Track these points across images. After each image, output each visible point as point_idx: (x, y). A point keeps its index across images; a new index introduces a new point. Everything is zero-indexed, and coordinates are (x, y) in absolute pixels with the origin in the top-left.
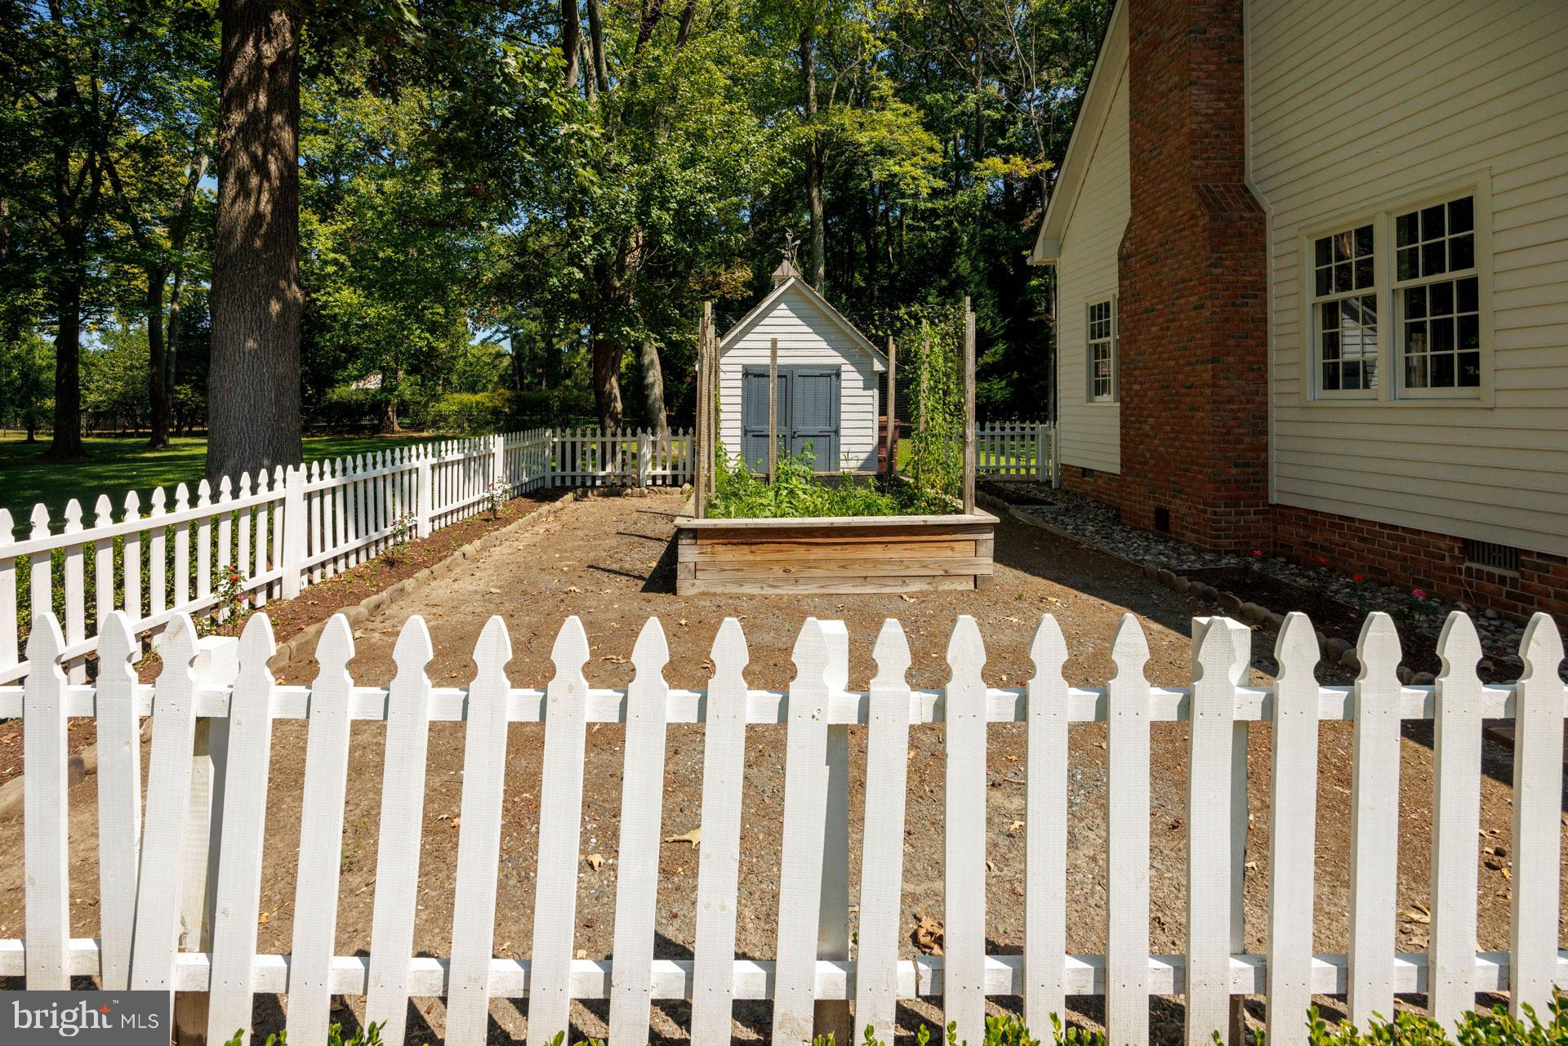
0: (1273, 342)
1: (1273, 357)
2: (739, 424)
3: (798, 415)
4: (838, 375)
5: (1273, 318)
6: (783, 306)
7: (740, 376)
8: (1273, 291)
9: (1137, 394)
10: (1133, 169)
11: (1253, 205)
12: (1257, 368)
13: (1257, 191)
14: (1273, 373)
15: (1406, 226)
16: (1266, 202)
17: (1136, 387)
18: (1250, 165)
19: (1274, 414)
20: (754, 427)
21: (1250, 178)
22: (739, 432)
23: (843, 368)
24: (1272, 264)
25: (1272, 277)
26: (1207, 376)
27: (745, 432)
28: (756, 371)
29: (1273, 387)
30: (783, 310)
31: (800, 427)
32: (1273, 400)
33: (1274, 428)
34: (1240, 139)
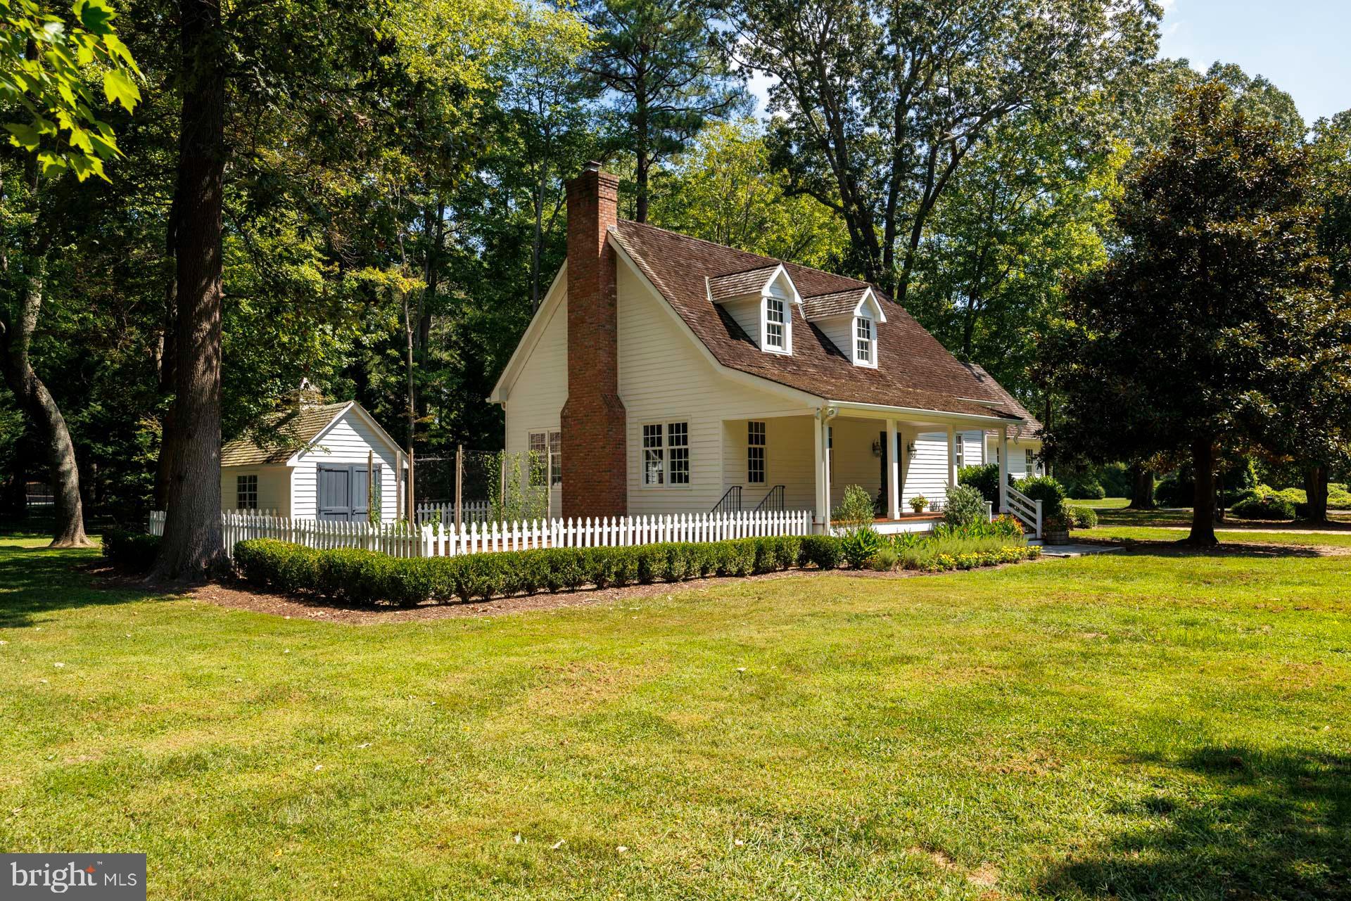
0: (629, 464)
1: (629, 471)
2: (314, 505)
3: (355, 500)
4: (380, 471)
5: (629, 454)
6: (344, 421)
7: (315, 470)
8: (628, 443)
9: (571, 485)
10: (569, 375)
11: (621, 406)
12: (623, 474)
13: (623, 399)
14: (629, 477)
15: (671, 426)
16: (625, 404)
17: (571, 482)
18: (619, 387)
19: (629, 494)
20: (326, 508)
21: (620, 393)
22: (314, 511)
23: (383, 466)
24: (628, 432)
25: (628, 437)
26: (607, 477)
27: (319, 511)
28: (327, 467)
29: (629, 483)
30: (344, 425)
31: (357, 507)
32: (629, 488)
33: (629, 499)
34: (615, 375)
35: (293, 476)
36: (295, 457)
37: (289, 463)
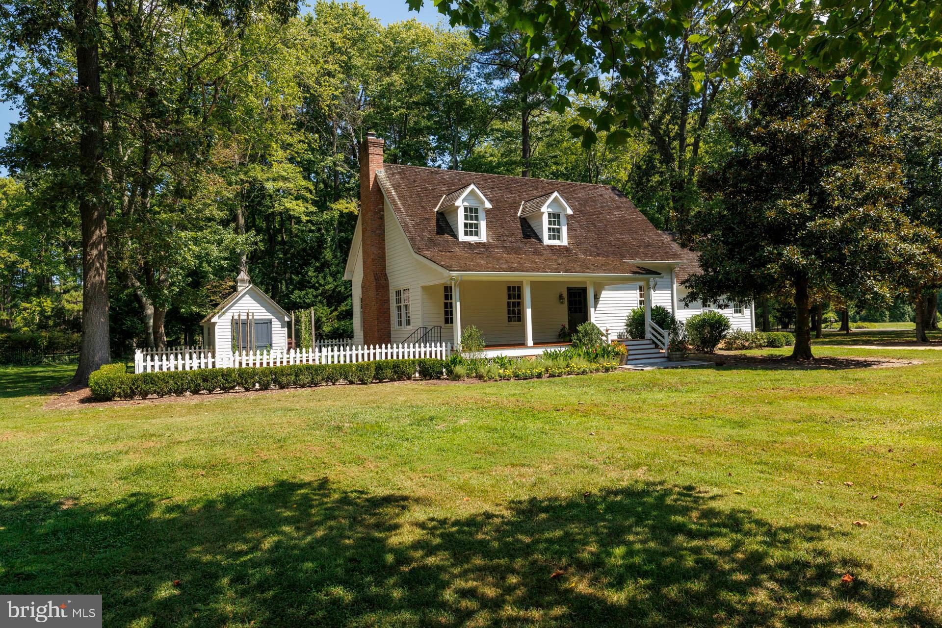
0: (391, 315)
1: (391, 318)
4: (270, 322)
5: (391, 309)
8: (391, 302)
10: (363, 262)
11: (387, 280)
12: (388, 321)
13: (388, 275)
14: (391, 322)
15: (404, 291)
16: (389, 278)
18: (387, 268)
19: (392, 333)
21: (387, 272)
23: (273, 320)
24: (390, 295)
25: (390, 298)
26: (376, 323)
28: (236, 321)
29: (391, 326)
30: (248, 297)
31: (256, 343)
32: (391, 329)
33: (392, 336)
34: (385, 261)
35: (216, 327)
36: (216, 317)
37: (213, 320)
